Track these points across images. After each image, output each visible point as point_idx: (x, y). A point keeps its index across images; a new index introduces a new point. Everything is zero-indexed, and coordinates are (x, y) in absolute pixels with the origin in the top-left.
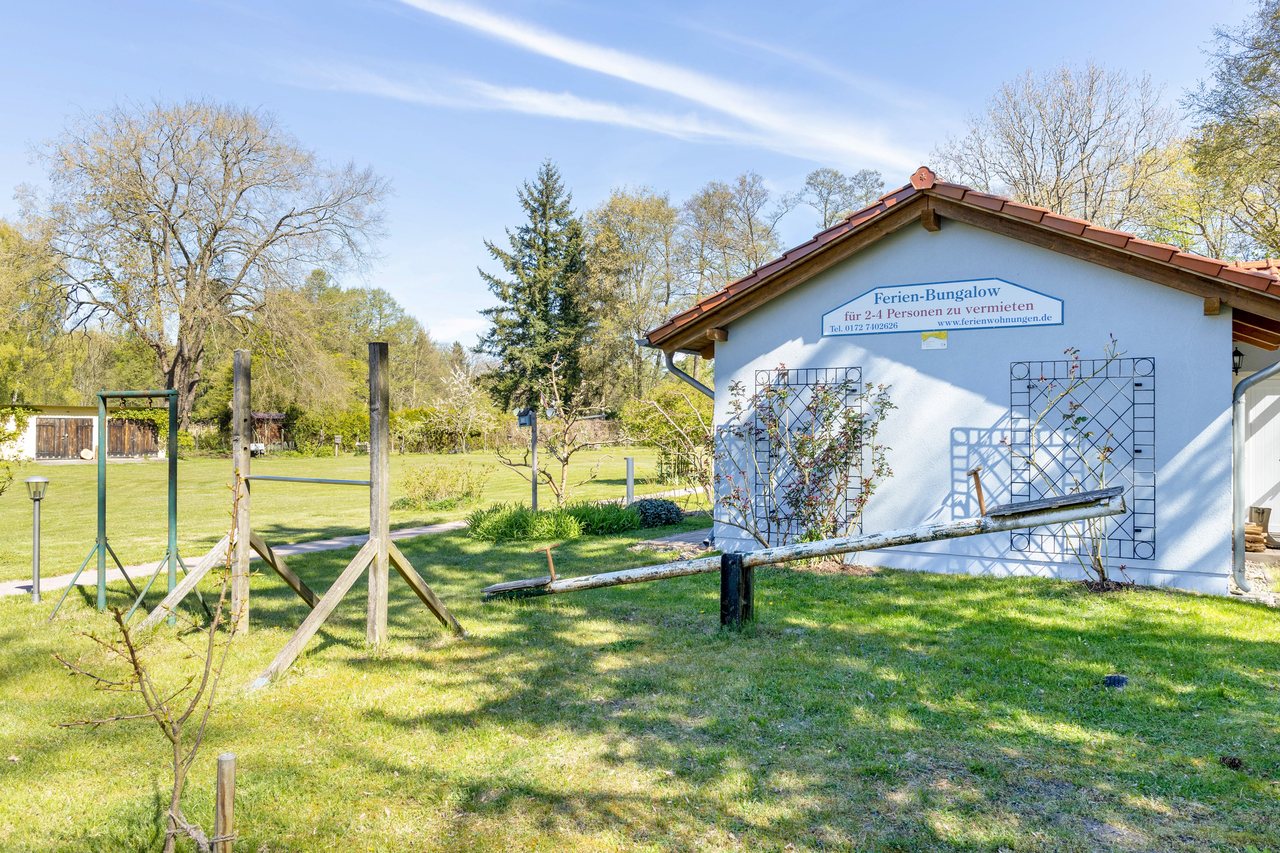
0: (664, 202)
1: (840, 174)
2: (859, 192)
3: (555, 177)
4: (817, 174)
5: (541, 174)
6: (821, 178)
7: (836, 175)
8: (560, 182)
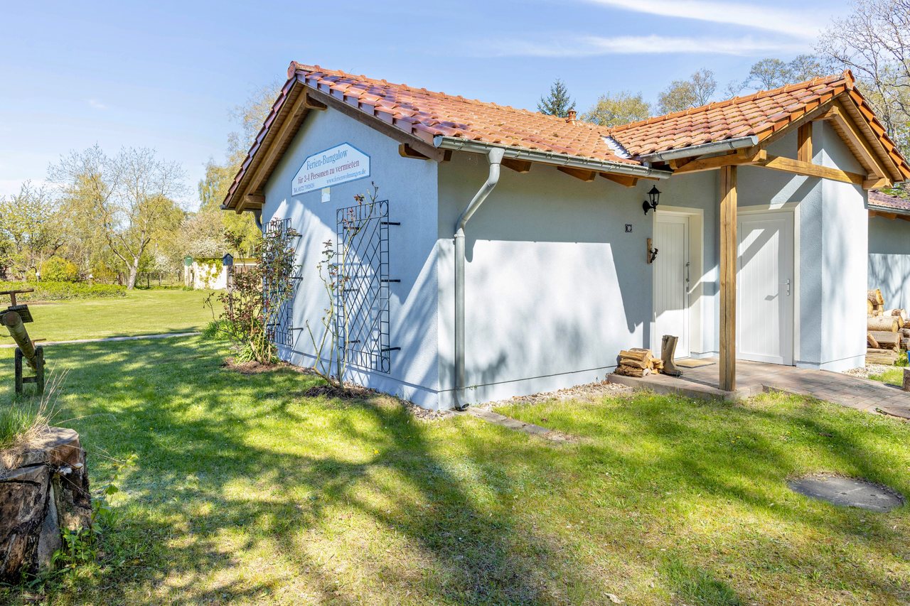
0: (638, 100)
1: (780, 62)
2: (798, 74)
3: (563, 92)
4: (761, 64)
5: (552, 90)
6: (764, 67)
7: (777, 63)
8: (566, 95)
